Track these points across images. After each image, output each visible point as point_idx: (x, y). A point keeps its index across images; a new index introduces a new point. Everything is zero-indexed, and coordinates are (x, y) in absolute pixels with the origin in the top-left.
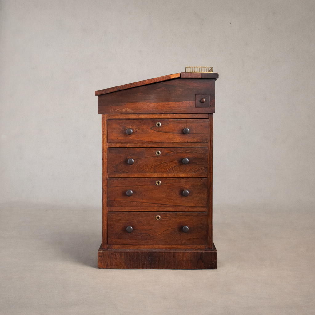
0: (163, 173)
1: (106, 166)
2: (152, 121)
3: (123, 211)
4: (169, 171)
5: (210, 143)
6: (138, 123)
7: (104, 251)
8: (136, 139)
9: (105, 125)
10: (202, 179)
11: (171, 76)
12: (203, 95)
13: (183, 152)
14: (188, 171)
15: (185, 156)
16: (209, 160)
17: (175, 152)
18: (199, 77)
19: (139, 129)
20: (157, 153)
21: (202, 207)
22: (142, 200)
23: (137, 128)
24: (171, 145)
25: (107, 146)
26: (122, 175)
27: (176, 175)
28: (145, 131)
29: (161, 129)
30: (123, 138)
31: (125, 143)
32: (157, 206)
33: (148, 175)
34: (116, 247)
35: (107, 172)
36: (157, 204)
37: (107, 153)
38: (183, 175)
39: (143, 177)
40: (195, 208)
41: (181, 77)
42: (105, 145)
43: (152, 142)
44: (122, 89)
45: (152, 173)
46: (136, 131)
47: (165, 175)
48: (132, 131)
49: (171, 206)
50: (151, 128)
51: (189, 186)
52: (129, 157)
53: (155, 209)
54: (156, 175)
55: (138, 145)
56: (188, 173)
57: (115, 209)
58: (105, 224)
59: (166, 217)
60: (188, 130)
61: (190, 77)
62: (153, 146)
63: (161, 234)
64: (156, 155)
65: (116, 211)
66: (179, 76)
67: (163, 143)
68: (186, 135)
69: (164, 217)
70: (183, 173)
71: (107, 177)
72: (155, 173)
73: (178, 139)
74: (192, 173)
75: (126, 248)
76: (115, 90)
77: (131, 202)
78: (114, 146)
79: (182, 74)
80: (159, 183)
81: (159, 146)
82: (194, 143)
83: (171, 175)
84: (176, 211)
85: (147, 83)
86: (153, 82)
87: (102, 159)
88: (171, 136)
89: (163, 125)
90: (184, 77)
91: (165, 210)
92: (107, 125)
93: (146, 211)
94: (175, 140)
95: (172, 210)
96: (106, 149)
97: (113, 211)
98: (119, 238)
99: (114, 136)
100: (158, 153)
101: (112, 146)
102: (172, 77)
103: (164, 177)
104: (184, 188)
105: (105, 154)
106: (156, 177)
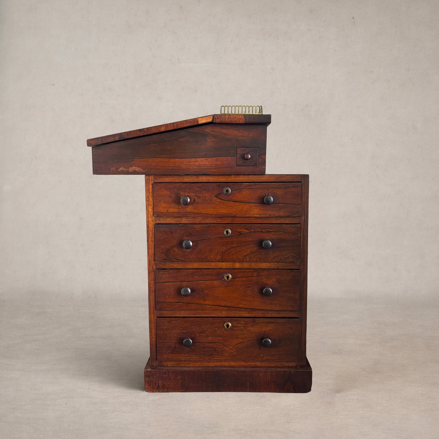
0: (234, 261)
1: (152, 251)
2: (218, 186)
3: (177, 316)
4: (244, 259)
5: (304, 218)
6: (197, 189)
7: (152, 369)
8: (195, 211)
9: (151, 192)
10: (292, 271)
11: (199, 119)
12: (247, 149)
13: (264, 231)
14: (271, 259)
15: (267, 238)
16: (302, 243)
17: (252, 230)
18: (241, 122)
19: (199, 197)
20: (225, 233)
21: (291, 311)
22: (204, 301)
23: (196, 196)
24: (247, 221)
25: (153, 222)
26: (176, 265)
27: (254, 265)
28: (207, 200)
29: (230, 197)
30: (176, 210)
31: (179, 217)
32: (227, 310)
33: (213, 265)
34: (169, 364)
35: (154, 260)
36: (226, 306)
37: (153, 233)
38: (264, 265)
39: (206, 267)
40: (282, 313)
41: (214, 122)
42: (150, 219)
43: (218, 216)
44: (127, 137)
45: (219, 261)
46: (195, 200)
47: (237, 265)
48: (189, 200)
49: (246, 309)
50: (216, 196)
51: (273, 281)
52: (185, 238)
53: (224, 314)
54: (224, 265)
55: (198, 220)
56: (272, 262)
57: (166, 313)
58: (153, 333)
59: (239, 325)
60: (271, 199)
61: (227, 121)
62: (219, 221)
63: (232, 348)
64: (225, 235)
65: (168, 316)
66: (210, 120)
67: (235, 217)
68: (268, 206)
69: (236, 325)
70: (265, 262)
71: (155, 267)
72: (223, 262)
73: (256, 211)
74: (276, 262)
75: (183, 365)
76: (117, 138)
77: (189, 304)
78: (163, 222)
79: (215, 117)
80: (228, 277)
81: (228, 222)
82: (281, 217)
83: (246, 265)
84: (254, 316)
85: (163, 129)
86: (173, 129)
87: (147, 241)
88: (246, 207)
89: (234, 192)
90: (218, 121)
91: (238, 315)
92: (153, 191)
93: (210, 316)
94: (252, 213)
95: (248, 315)
96: (151, 226)
97: (164, 316)
98: (172, 353)
99: (163, 208)
100: (227, 232)
101: (160, 222)
102: (201, 122)
103: (236, 268)
104: (265, 284)
105: (151, 233)
106: (224, 267)
